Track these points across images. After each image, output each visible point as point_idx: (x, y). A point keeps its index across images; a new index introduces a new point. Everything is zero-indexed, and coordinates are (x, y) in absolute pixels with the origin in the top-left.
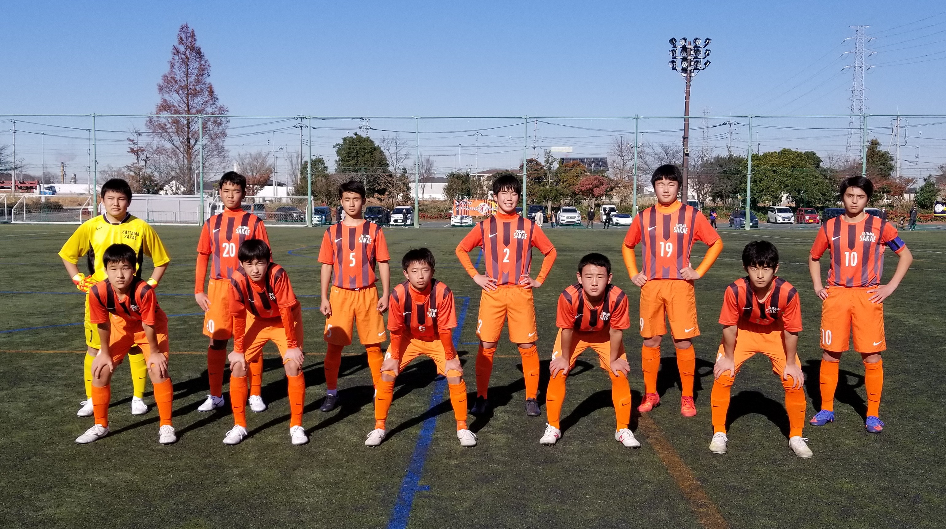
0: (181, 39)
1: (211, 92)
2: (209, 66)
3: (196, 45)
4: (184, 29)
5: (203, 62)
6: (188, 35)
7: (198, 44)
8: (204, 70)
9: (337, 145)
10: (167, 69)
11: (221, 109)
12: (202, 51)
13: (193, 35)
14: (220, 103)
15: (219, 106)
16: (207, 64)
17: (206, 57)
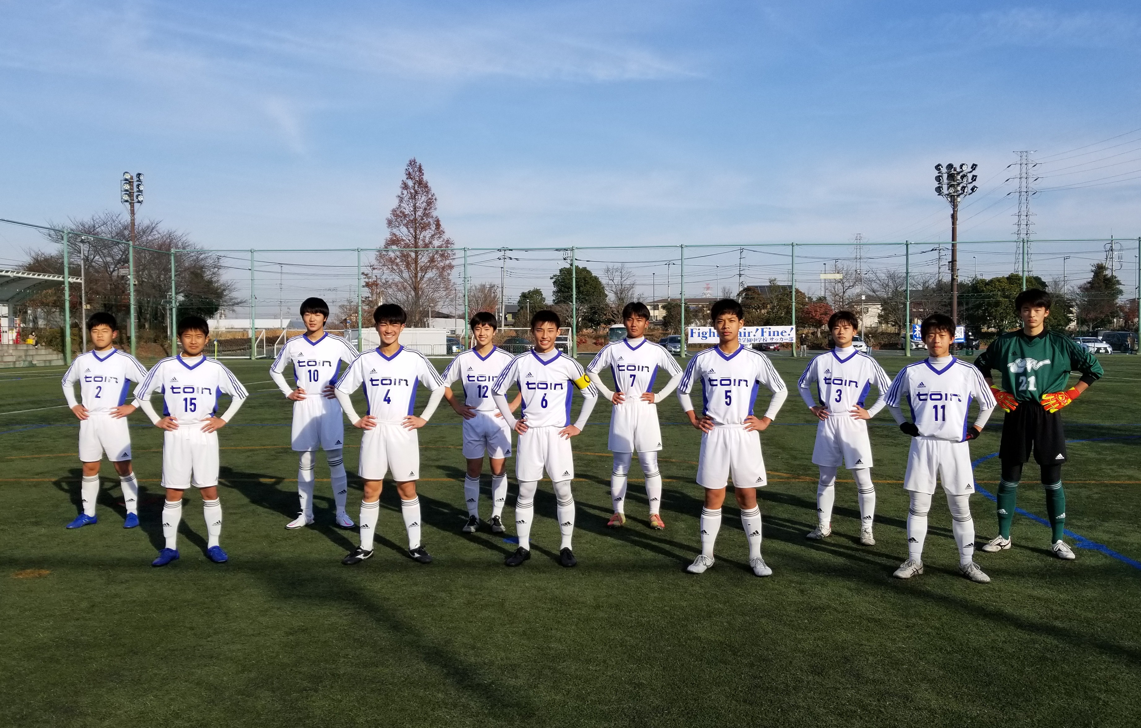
0: (409, 174)
1: (438, 225)
2: (436, 199)
3: (424, 180)
4: (412, 163)
5: (430, 196)
6: (416, 169)
7: (425, 178)
8: (431, 203)
9: (555, 276)
10: (395, 203)
11: (448, 242)
12: (429, 185)
13: (420, 169)
14: (445, 237)
15: (446, 239)
16: (434, 198)
17: (433, 191)
